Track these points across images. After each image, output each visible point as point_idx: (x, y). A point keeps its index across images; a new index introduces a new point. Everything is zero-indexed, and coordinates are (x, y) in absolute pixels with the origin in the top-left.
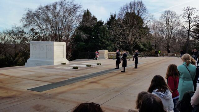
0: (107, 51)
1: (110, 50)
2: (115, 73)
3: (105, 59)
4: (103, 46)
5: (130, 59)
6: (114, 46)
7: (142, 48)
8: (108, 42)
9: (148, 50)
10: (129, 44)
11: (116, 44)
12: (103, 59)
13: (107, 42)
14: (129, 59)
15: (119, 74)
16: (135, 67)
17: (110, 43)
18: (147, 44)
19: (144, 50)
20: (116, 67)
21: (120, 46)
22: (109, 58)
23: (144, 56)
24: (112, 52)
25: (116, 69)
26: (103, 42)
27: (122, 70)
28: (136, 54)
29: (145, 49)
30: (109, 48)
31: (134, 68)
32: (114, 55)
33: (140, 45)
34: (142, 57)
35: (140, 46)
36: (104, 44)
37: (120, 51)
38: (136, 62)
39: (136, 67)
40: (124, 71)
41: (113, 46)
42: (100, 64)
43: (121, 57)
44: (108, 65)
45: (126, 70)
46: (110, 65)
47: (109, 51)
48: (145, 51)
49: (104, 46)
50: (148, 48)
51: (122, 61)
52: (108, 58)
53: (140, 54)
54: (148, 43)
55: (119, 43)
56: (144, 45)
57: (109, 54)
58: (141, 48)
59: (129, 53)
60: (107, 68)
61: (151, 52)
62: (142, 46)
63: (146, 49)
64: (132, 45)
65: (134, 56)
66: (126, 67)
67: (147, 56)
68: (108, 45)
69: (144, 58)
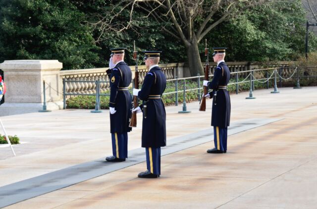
0: (57, 64)
1: (72, 58)
2: (101, 184)
3: (44, 110)
4: (26, 36)
5: (189, 106)
6: (96, 34)
7: (256, 43)
8: (55, 13)
9: (289, 51)
10: (182, 18)
11: (103, 26)
12: (32, 110)
13: (50, 12)
14: (180, 107)
15: (126, 186)
16: (212, 146)
17: (68, 18)
18: (280, 15)
19: (264, 53)
20: (110, 154)
21: (129, 31)
22: (70, 106)
23: (266, 86)
24: (83, 67)
25: (109, 161)
26: (30, 12)
27: (143, 168)
28: (218, 72)
29: (269, 45)
30: (64, 45)
31: (210, 152)
32: (97, 88)
33: (241, 25)
34: (255, 93)
35: (243, 32)
36: (35, 23)
37: (129, 61)
38: (221, 119)
39: (221, 148)
40: (153, 173)
41: (89, 35)
42: (15, 141)
43: (136, 92)
44: (62, 143)
45: (164, 167)
46: (74, 141)
47: (66, 66)
48: (273, 54)
49: (36, 38)
50: (286, 40)
51: (140, 117)
52: (61, 104)
53: (242, 77)
54: (285, 10)
55: (123, 19)
56: (262, 25)
57: (67, 80)
58: (249, 38)
59: (180, 71)
60: (59, 161)
61: (303, 59)
62: (251, 31)
63: (277, 47)
64: (197, 25)
65: (205, 83)
66: (164, 151)
67: (282, 85)
68: (57, 30)
69: (263, 97)
